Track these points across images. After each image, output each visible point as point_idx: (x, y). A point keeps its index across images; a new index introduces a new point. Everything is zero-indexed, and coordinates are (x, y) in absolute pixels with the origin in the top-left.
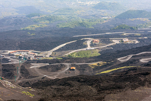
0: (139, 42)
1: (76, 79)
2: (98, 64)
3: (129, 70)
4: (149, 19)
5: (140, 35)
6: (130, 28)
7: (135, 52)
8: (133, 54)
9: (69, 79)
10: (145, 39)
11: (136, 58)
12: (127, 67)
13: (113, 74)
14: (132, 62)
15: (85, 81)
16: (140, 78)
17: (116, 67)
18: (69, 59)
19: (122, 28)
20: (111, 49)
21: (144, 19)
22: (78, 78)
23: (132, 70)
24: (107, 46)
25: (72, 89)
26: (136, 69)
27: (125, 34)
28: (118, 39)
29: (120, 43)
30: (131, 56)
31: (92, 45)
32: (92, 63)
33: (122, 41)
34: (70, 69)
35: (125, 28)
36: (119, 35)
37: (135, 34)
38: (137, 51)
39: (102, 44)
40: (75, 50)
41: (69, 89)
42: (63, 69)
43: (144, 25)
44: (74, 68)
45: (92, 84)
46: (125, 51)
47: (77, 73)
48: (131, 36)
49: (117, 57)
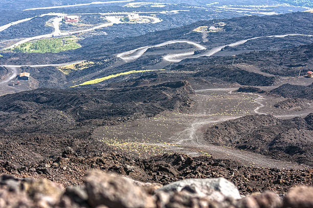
0: (162, 20)
1: (32, 96)
2: (77, 66)
3: (141, 78)
5: (164, 6)
7: (153, 41)
8: (150, 44)
9: (18, 96)
10: (174, 15)
11: (154, 54)
12: (137, 72)
13: (109, 86)
14: (148, 62)
15: (50, 101)
16: (164, 92)
17: (115, 72)
18: (15, 55)
20: (103, 35)
22: (36, 95)
23: (146, 76)
24: (96, 30)
25: (24, 116)
26: (156, 76)
27: (131, 4)
28: (118, 15)
29: (123, 23)
30: (145, 50)
31: (63, 28)
32: (65, 64)
33: (125, 19)
34: (18, 77)
36: (119, 7)
37: (152, 4)
38: (157, 38)
39: (84, 25)
40: (29, 37)
41: (18, 117)
42: (3, 77)
44: (27, 75)
45: (66, 106)
46: (131, 39)
47: (33, 85)
48: (145, 8)
49: (115, 51)
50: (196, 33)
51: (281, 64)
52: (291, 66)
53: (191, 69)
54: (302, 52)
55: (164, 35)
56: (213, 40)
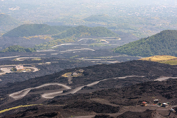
0: (39, 69)
3: (27, 111)
4: (52, 36)
5: (40, 59)
6: (25, 50)
7: (34, 85)
8: (31, 87)
10: (47, 65)
11: (35, 93)
12: (24, 106)
14: (31, 99)
17: (8, 107)
19: (14, 51)
21: (46, 37)
23: (31, 109)
26: (37, 109)
27: (18, 59)
28: (9, 67)
29: (12, 72)
30: (29, 91)
33: (14, 69)
35: (18, 51)
36: (9, 61)
37: (32, 59)
38: (36, 82)
43: (45, 45)
46: (18, 83)
48: (27, 61)
49: (8, 92)
50: (64, 78)
51: (124, 97)
52: (131, 98)
53: (61, 103)
54: (138, 89)
55: (41, 80)
56: (75, 82)
